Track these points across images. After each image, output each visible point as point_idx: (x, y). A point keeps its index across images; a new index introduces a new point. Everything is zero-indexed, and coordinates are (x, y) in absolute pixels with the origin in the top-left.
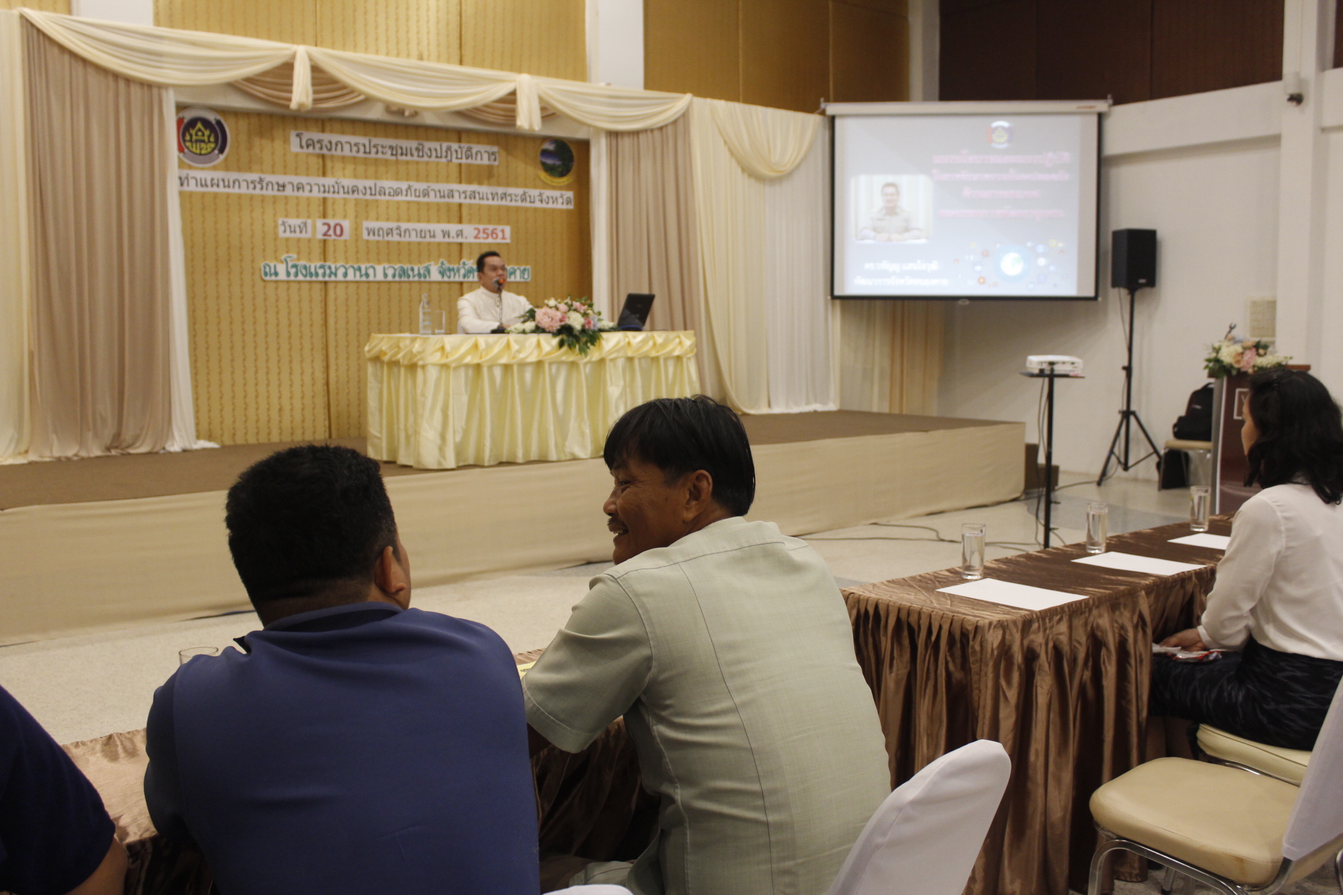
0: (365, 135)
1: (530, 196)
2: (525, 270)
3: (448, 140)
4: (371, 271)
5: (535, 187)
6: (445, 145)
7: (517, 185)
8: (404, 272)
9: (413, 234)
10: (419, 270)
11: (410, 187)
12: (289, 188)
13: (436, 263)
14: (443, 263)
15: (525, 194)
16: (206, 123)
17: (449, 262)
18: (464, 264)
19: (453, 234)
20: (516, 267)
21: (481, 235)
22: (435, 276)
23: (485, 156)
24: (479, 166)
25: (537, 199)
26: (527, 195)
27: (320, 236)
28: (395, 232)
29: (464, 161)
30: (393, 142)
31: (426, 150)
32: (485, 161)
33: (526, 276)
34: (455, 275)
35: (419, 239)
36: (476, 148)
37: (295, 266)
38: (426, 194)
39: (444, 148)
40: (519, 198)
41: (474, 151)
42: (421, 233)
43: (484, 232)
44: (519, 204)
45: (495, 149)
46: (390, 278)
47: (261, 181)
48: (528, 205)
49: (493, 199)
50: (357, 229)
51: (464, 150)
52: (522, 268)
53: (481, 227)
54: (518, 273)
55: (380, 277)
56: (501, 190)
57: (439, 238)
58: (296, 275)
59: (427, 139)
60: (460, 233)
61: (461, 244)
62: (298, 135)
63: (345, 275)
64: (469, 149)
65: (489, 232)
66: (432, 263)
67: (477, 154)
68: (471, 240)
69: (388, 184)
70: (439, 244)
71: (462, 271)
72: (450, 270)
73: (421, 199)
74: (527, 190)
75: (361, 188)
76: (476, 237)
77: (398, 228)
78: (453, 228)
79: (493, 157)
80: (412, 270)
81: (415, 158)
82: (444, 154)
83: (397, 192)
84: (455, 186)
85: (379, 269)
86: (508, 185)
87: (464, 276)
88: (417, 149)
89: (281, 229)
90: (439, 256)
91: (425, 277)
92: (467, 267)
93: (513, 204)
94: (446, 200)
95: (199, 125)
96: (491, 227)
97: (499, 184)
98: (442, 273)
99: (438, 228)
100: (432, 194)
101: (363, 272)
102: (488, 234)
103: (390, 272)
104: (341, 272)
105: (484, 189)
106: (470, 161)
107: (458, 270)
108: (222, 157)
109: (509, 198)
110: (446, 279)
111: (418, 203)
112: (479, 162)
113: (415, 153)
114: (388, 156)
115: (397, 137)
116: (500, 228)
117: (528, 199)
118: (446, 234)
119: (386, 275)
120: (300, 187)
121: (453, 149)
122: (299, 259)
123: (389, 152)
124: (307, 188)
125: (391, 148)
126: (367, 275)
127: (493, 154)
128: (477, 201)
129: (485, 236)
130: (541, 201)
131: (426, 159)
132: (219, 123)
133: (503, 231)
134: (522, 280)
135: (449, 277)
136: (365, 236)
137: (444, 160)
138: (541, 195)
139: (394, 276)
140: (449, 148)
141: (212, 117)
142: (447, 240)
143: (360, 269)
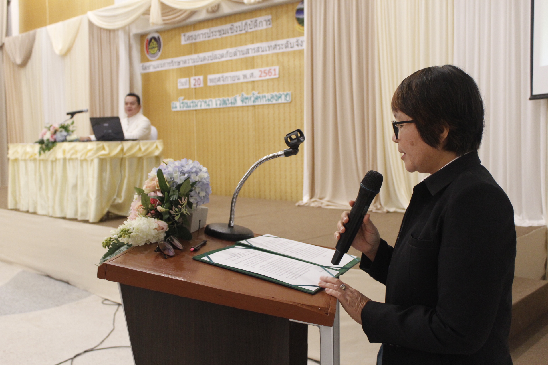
0: (208, 27)
1: (291, 44)
2: (287, 94)
3: (245, 19)
4: (210, 103)
5: (294, 36)
6: (244, 22)
7: (283, 38)
8: (224, 102)
9: (229, 79)
10: (231, 100)
11: (227, 52)
12: (181, 63)
13: (240, 96)
14: (243, 95)
15: (287, 43)
16: (154, 38)
17: (247, 94)
18: (253, 94)
19: (248, 76)
20: (281, 93)
21: (263, 74)
22: (239, 103)
23: (264, 23)
24: (261, 30)
25: (295, 44)
26: (289, 43)
27: (192, 86)
28: (221, 79)
29: (254, 29)
30: (219, 28)
31: (235, 28)
32: (265, 27)
33: (288, 99)
34: (249, 101)
35: (232, 82)
36: (259, 19)
37: (183, 103)
38: (235, 54)
39: (244, 24)
40: (284, 46)
41: (258, 22)
42: (233, 78)
43: (265, 73)
44: (284, 50)
45: (270, 17)
46: (218, 106)
47: (172, 62)
48: (289, 50)
49: (269, 50)
50: (205, 80)
51: (253, 22)
52: (285, 93)
53: (263, 69)
54: (283, 97)
55: (214, 106)
56: (273, 43)
57: (242, 80)
58: (183, 107)
59: (236, 21)
60: (252, 75)
61: (253, 82)
62: (184, 35)
63: (201, 106)
64: (256, 21)
65: (267, 72)
66: (238, 95)
67: (260, 23)
68: (258, 78)
69: (218, 52)
70: (242, 83)
71: (253, 99)
72: (247, 98)
73: (234, 58)
74: (288, 40)
75: (207, 57)
76: (260, 76)
77: (223, 77)
78: (248, 72)
79: (268, 23)
80: (228, 100)
81: (230, 34)
82: (244, 28)
83: (222, 56)
84: (250, 46)
85: (214, 100)
86: (278, 39)
87: (254, 101)
88: (231, 29)
89: (179, 84)
90: (242, 91)
91: (234, 104)
92: (255, 96)
93: (281, 51)
94: (245, 56)
95: (153, 41)
96: (267, 69)
97: (272, 40)
98: (242, 101)
99: (240, 73)
100: (238, 53)
101: (208, 103)
102: (266, 73)
103: (219, 102)
104: (199, 104)
105: (264, 45)
106: (256, 29)
107: (251, 98)
108: (160, 53)
109: (278, 48)
110: (244, 104)
111: (231, 60)
112: (261, 28)
113: (230, 31)
114: (218, 37)
115: (221, 24)
116: (273, 68)
117: (289, 46)
118: (245, 76)
119: (217, 105)
120: (185, 62)
121: (248, 24)
122: (184, 99)
123: (218, 33)
124: (188, 62)
125: (219, 31)
126: (209, 105)
127: (269, 20)
128: (260, 53)
129: (265, 75)
130: (298, 45)
131: (235, 33)
132: (159, 38)
133: (275, 70)
134: (286, 101)
135: (246, 103)
136: (209, 84)
137: (244, 32)
138: (297, 41)
139: (220, 105)
140: (246, 24)
141: (156, 35)
142: (246, 80)
143: (206, 102)
